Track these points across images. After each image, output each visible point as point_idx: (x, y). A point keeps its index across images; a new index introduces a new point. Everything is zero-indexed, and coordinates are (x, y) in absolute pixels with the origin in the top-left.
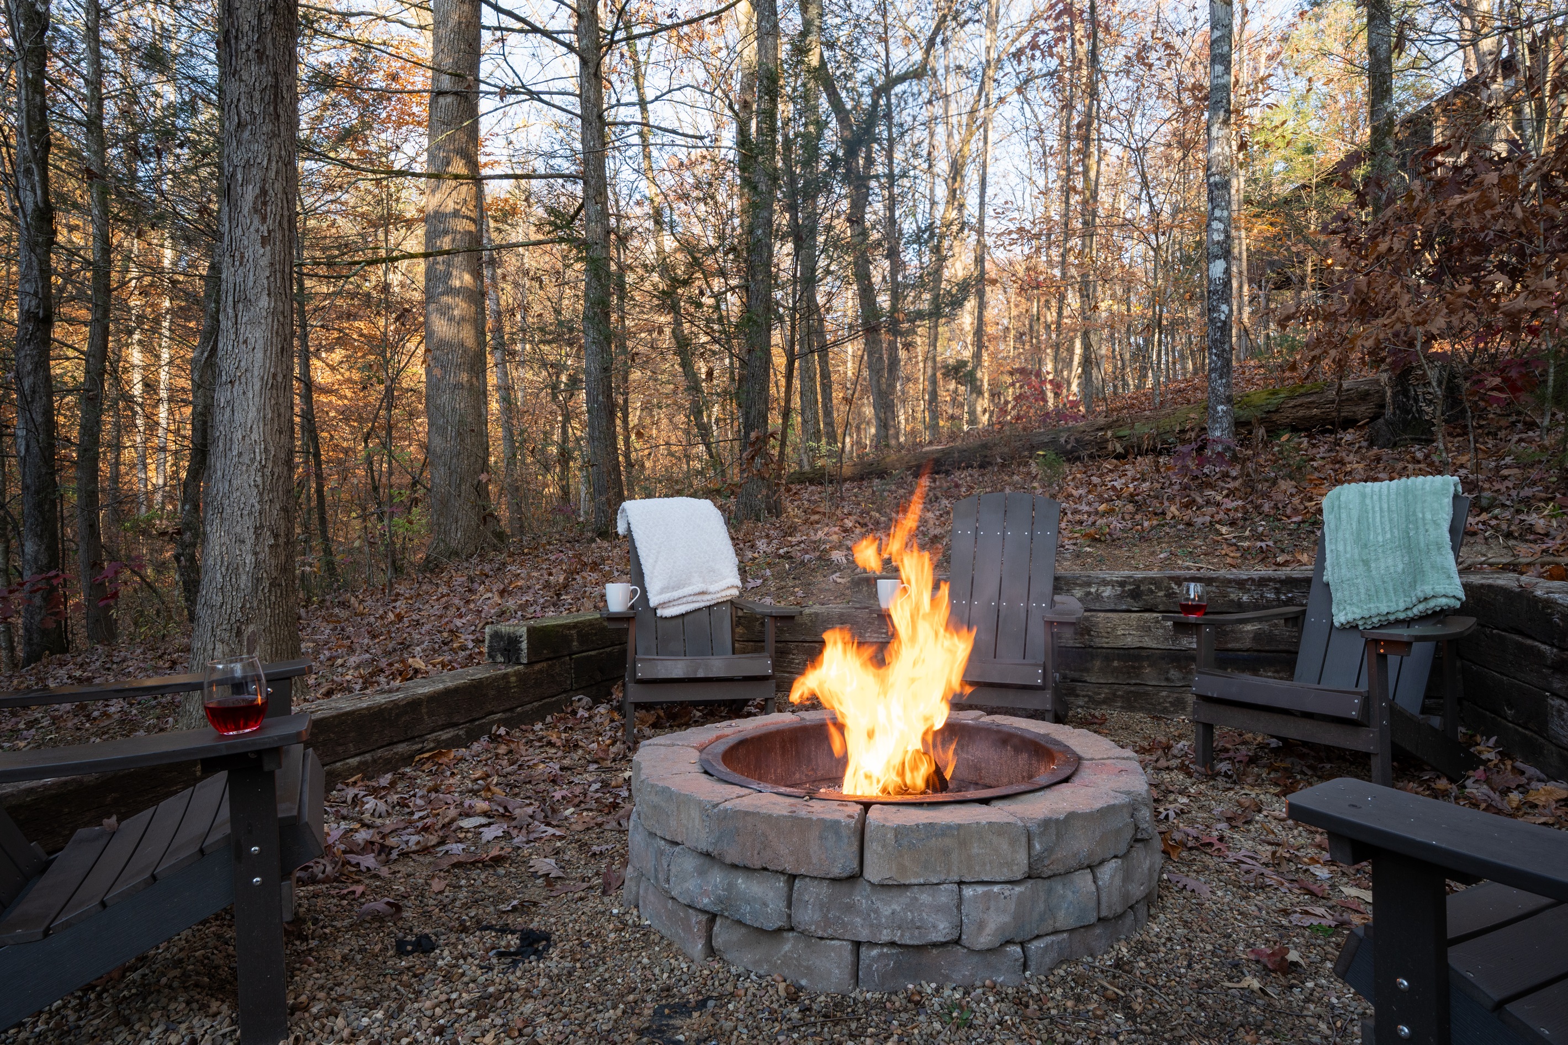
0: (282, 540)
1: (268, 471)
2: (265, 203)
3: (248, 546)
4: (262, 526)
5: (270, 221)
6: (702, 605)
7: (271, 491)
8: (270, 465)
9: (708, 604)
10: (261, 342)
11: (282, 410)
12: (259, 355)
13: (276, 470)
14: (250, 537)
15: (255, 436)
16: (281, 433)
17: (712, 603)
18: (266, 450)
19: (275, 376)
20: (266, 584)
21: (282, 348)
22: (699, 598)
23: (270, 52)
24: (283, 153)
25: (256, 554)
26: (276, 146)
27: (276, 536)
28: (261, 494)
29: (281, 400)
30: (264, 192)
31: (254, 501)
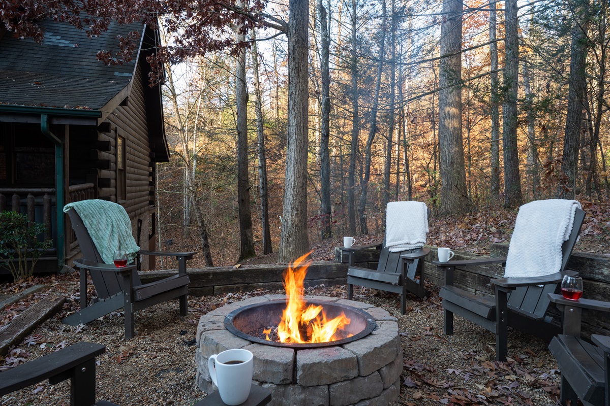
0: (299, 212)
1: (295, 190)
2: (295, 106)
3: (290, 214)
4: (293, 208)
5: (296, 111)
6: (408, 249)
7: (296, 196)
8: (296, 188)
9: (411, 248)
10: (294, 149)
11: (300, 171)
12: (293, 154)
13: (298, 190)
14: (290, 210)
15: (292, 179)
16: (299, 178)
17: (413, 248)
18: (295, 184)
19: (297, 160)
20: (294, 226)
21: (300, 151)
22: (407, 245)
23: (297, 57)
24: (301, 87)
25: (292, 216)
26: (298, 86)
27: (297, 211)
28: (293, 197)
29: (299, 167)
30: (295, 102)
31: (291, 199)
